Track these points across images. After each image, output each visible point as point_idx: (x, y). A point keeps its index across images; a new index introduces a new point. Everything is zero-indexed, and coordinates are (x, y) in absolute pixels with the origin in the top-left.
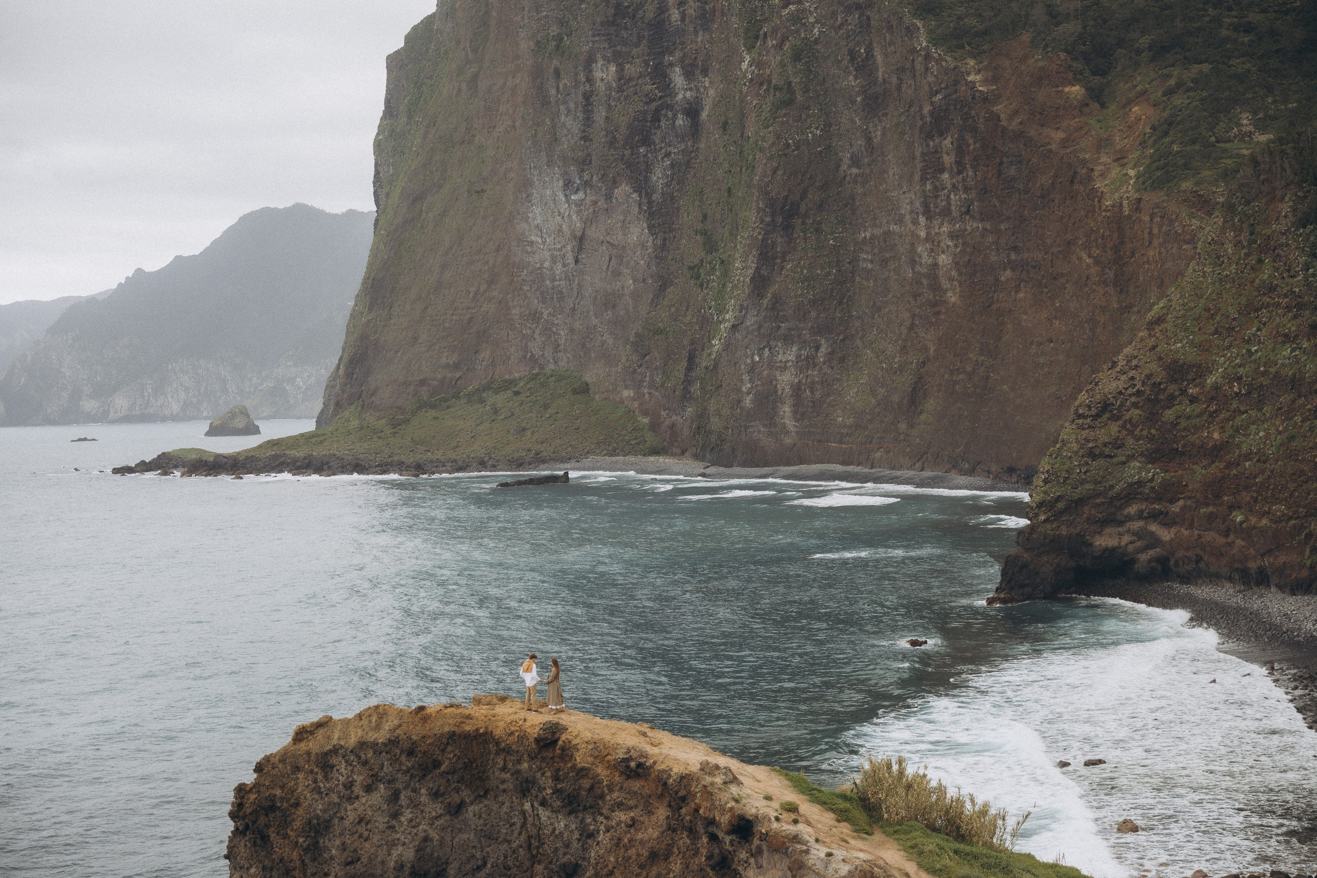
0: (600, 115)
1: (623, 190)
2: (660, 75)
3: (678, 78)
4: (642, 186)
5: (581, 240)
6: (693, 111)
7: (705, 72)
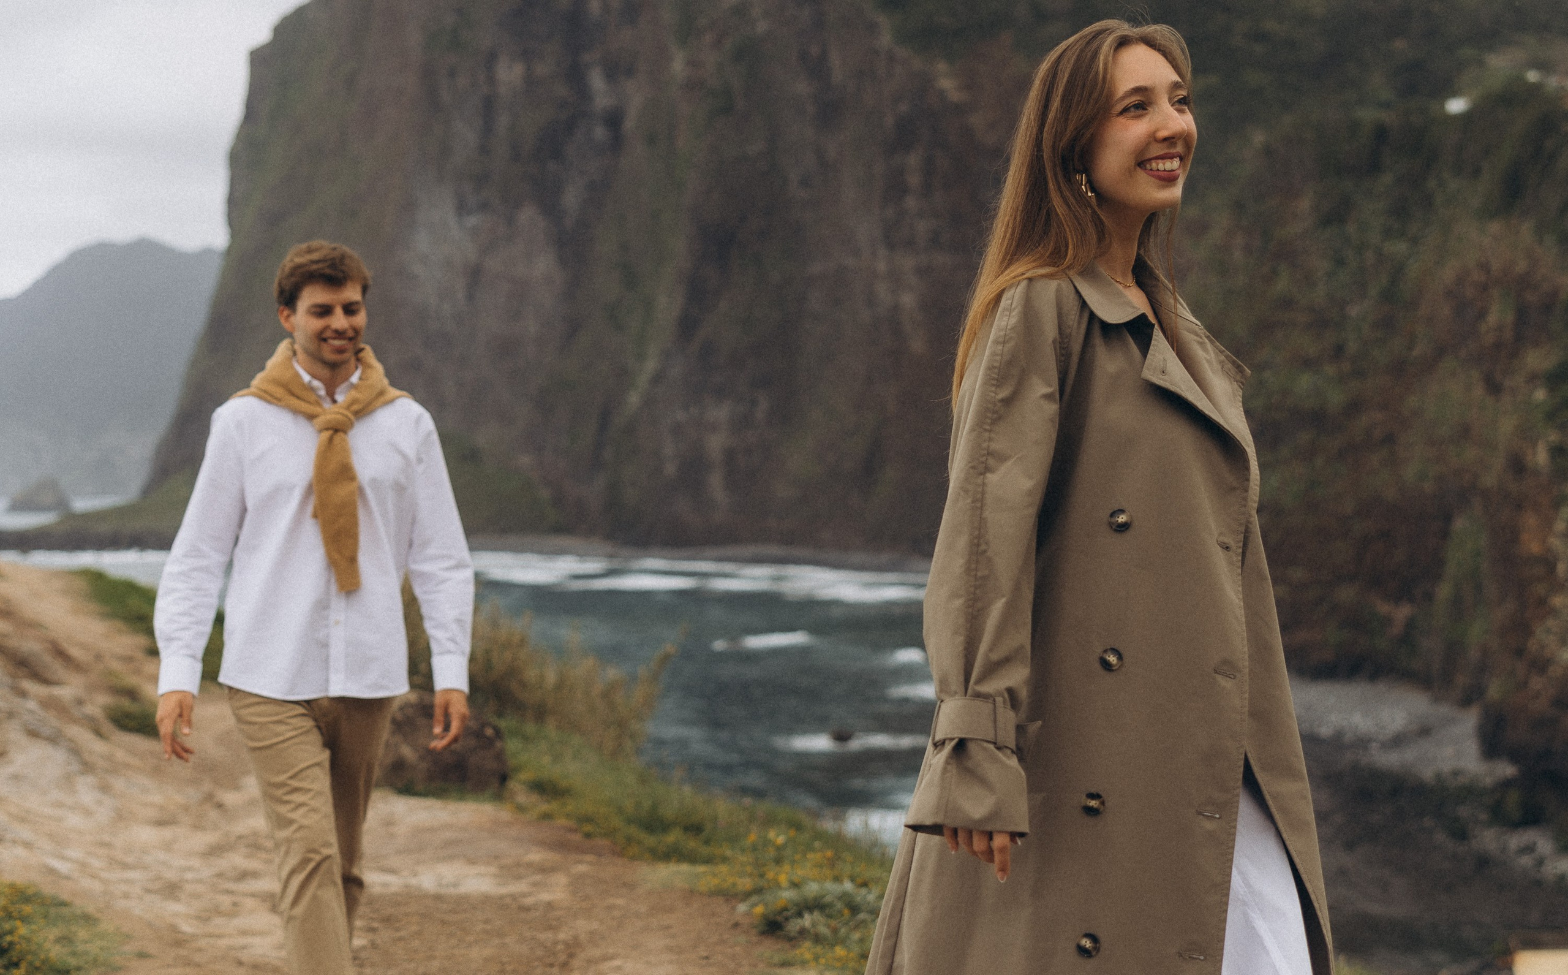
0: (503, 121)
1: (528, 214)
2: (575, 76)
3: (597, 81)
4: (550, 208)
5: (475, 275)
6: (614, 120)
7: (630, 72)
